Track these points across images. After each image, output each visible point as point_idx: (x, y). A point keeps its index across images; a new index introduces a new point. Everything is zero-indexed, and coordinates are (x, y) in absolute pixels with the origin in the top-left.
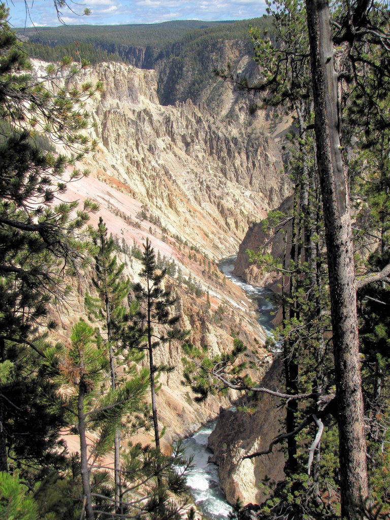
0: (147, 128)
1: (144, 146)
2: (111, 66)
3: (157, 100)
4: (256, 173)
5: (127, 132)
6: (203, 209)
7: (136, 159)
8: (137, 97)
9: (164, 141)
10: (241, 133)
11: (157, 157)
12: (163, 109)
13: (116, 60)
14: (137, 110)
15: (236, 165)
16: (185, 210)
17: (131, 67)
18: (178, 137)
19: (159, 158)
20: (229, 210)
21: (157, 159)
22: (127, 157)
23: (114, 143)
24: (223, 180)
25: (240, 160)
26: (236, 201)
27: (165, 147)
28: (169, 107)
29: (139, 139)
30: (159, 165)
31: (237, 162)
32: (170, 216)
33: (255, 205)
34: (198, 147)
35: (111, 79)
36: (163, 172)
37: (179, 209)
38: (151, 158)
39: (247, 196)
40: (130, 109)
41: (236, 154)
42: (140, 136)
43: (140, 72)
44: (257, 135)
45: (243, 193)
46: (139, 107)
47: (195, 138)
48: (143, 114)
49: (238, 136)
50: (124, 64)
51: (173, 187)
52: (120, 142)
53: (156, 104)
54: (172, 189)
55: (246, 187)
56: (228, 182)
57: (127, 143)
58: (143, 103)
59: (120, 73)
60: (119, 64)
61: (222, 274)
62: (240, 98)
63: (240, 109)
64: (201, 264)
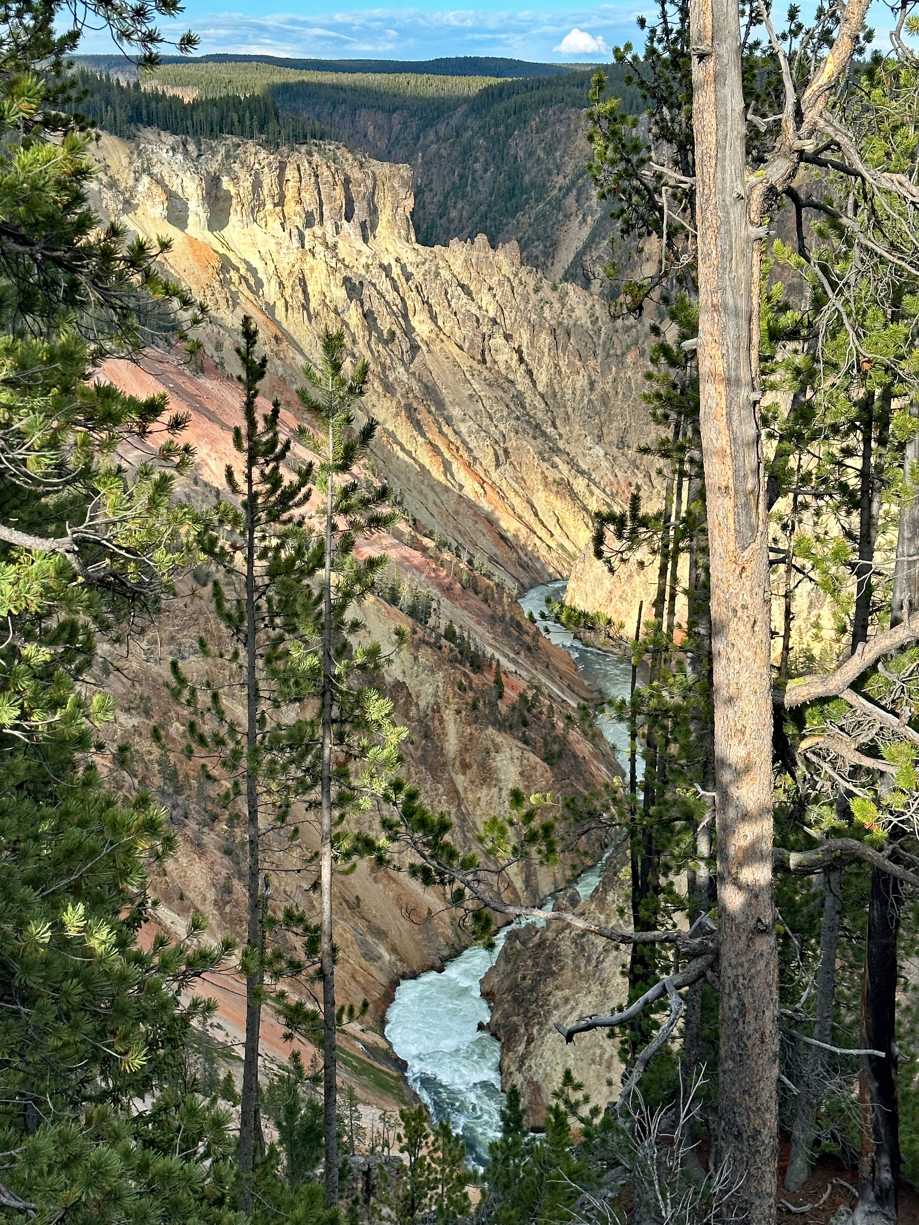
3: (411, 233)
28: (438, 249)
33: (615, 476)
36: (416, 393)
39: (598, 456)
41: (578, 363)
45: (590, 449)
53: (409, 241)
55: (595, 436)
61: (530, 623)
62: (593, 238)
63: (594, 263)
64: (486, 600)
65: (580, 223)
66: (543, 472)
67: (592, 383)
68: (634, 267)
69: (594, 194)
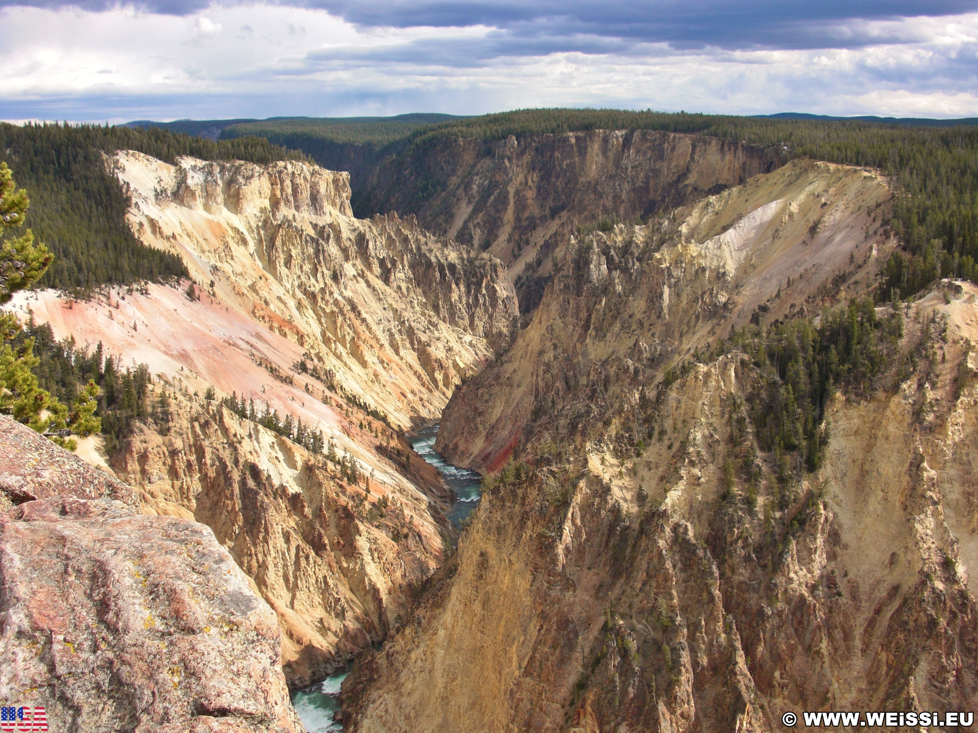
0: (332, 249)
1: (326, 271)
2: (289, 166)
3: (349, 212)
4: (479, 312)
5: (303, 253)
6: (402, 359)
7: (312, 289)
8: (321, 207)
9: (354, 265)
10: (462, 259)
11: (342, 287)
12: (357, 222)
13: (298, 159)
14: (321, 224)
15: (453, 300)
16: (375, 360)
17: (317, 167)
18: (375, 260)
19: (346, 288)
20: (438, 361)
21: (343, 289)
22: (300, 286)
23: (283, 267)
24: (435, 319)
25: (457, 293)
26: (450, 349)
27: (355, 273)
28: (367, 221)
29: (319, 262)
30: (344, 297)
31: (455, 296)
32: (353, 367)
33: (477, 354)
34: (401, 275)
35: (288, 183)
36: (349, 308)
37: (366, 358)
38: (334, 288)
40: (311, 223)
42: (321, 258)
43: (327, 175)
44: (483, 262)
46: (323, 221)
47: (398, 263)
48: (327, 229)
49: (457, 262)
50: (307, 163)
51: (362, 328)
52: (293, 266)
54: (359, 331)
55: (465, 330)
56: (441, 322)
57: (301, 267)
58: (331, 214)
59: (299, 175)
60: (300, 164)
61: (409, 449)
62: (475, 212)
63: (475, 226)
64: (377, 436)
65: (467, 204)
68: (498, 228)
69: (475, 187)
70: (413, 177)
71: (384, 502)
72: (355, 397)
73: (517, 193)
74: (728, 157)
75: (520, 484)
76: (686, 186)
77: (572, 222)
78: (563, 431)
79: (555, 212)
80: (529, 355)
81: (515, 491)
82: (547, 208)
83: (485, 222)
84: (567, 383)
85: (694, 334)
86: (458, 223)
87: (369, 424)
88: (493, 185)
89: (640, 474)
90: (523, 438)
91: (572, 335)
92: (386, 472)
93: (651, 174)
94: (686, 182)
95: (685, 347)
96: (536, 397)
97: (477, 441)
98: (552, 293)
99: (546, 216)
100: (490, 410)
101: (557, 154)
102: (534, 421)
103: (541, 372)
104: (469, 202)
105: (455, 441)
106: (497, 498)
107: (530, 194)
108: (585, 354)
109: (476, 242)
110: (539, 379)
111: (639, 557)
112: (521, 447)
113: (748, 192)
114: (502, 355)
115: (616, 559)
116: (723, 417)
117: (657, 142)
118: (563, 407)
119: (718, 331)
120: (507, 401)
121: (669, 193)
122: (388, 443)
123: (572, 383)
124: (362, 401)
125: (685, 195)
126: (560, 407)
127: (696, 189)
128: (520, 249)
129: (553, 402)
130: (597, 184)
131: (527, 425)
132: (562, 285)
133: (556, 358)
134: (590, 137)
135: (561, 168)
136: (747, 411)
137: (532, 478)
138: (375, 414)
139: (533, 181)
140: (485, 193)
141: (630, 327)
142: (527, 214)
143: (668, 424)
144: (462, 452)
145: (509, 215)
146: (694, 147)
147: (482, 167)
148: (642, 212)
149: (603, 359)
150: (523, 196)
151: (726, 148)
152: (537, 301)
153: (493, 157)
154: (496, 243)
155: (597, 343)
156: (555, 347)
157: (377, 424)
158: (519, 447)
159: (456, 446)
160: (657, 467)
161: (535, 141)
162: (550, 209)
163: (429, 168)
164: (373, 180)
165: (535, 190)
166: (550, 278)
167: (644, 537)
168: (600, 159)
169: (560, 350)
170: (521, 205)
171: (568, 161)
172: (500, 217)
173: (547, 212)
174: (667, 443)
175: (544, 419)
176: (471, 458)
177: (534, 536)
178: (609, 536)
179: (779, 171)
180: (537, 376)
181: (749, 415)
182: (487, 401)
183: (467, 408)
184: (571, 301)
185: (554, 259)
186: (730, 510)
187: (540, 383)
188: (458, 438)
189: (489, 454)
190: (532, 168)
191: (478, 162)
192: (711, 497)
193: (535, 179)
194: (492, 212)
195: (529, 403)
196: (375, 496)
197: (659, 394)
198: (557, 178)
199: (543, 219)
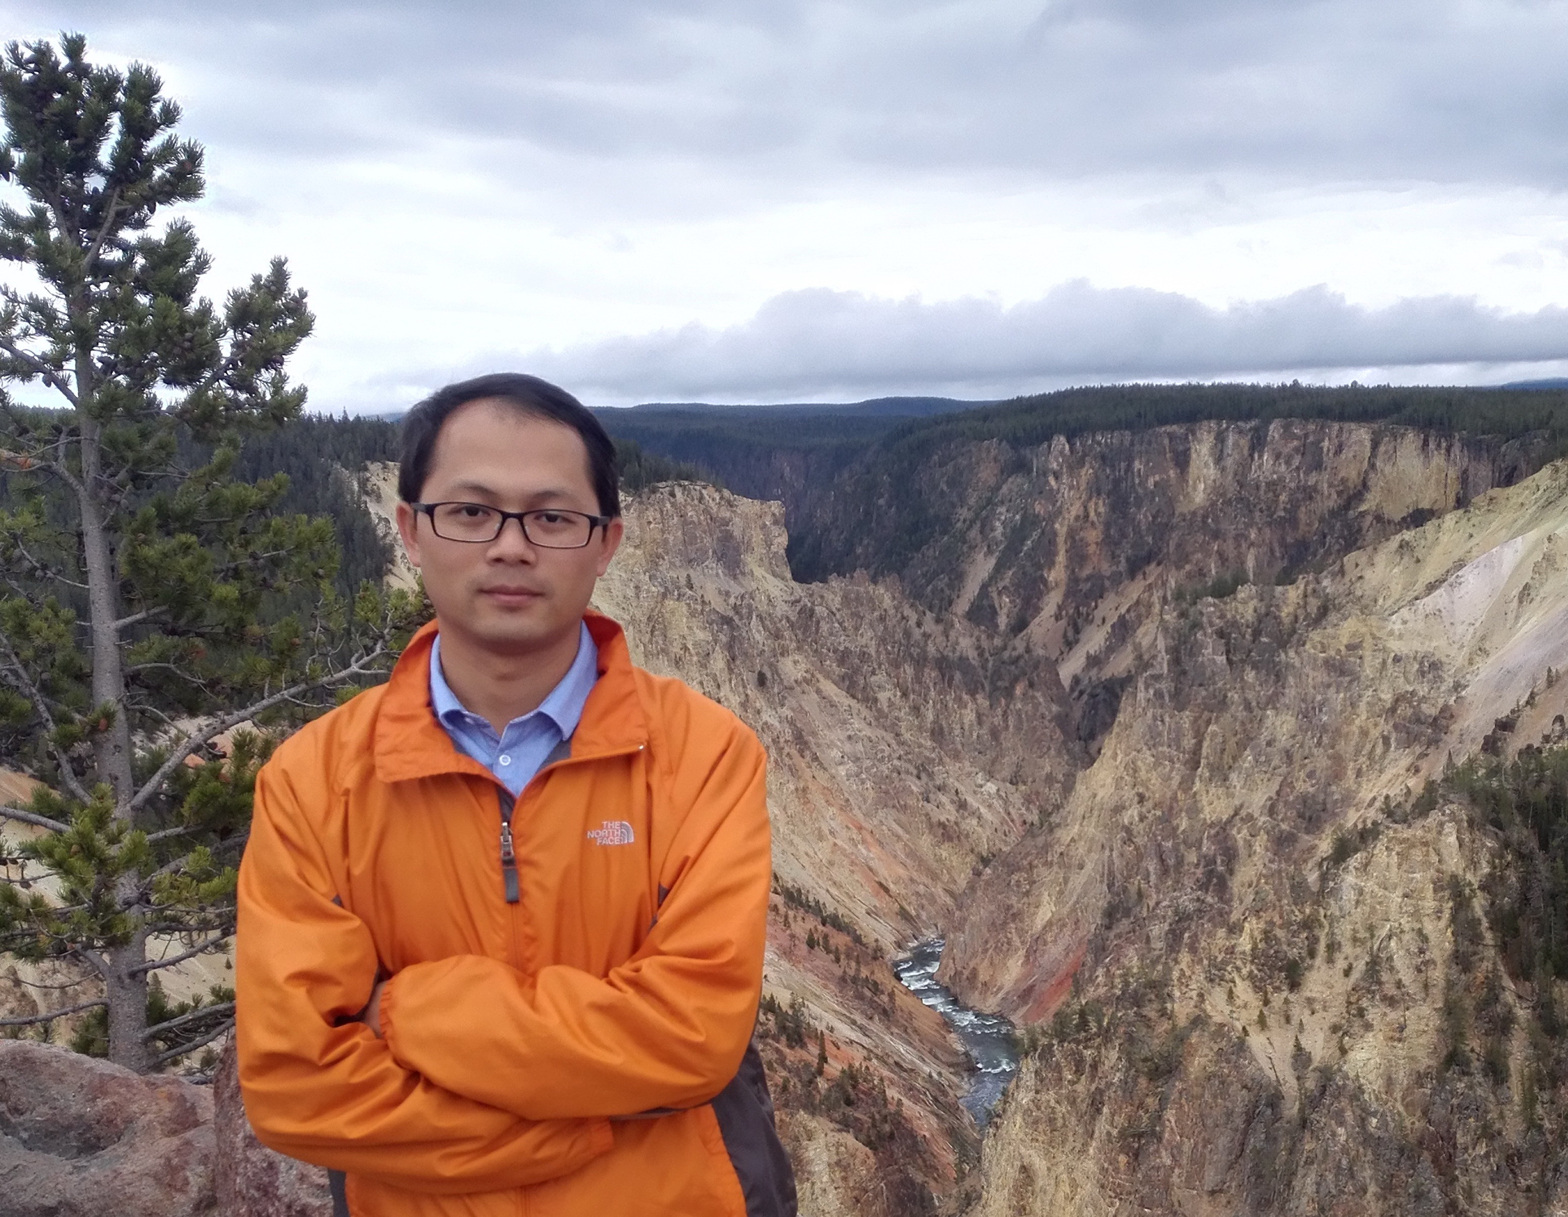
0: (758, 634)
1: (747, 672)
2: (678, 492)
3: (785, 571)
5: (706, 644)
6: (880, 824)
8: (738, 563)
9: (795, 662)
10: (980, 649)
12: (798, 589)
13: (694, 479)
14: (737, 592)
15: (966, 721)
16: (835, 826)
17: (727, 494)
18: (831, 654)
19: (781, 703)
20: (942, 826)
21: (776, 703)
24: (934, 754)
25: (975, 710)
26: (962, 805)
27: (798, 676)
28: (816, 586)
29: (735, 659)
30: (779, 719)
32: (796, 839)
33: (1009, 814)
36: (788, 735)
37: (819, 824)
38: (760, 703)
39: (989, 794)
40: (720, 591)
41: (966, 697)
42: (739, 651)
43: (747, 506)
44: (1015, 654)
45: (981, 786)
46: (742, 586)
48: (749, 600)
49: (972, 654)
50: (710, 488)
51: (809, 771)
52: (688, 666)
53: (783, 579)
54: (805, 774)
55: (987, 773)
56: (947, 760)
57: (704, 667)
58: (754, 576)
59: (698, 506)
60: (698, 487)
61: (894, 982)
62: (999, 569)
63: (1000, 593)
64: (838, 960)
65: (986, 555)
66: (927, 815)
67: (979, 716)
68: (1040, 595)
69: (998, 524)
70: (893, 509)
71: (851, 1075)
72: (799, 891)
73: (1072, 534)
74: (1438, 459)
75: (1088, 1040)
76: (1362, 515)
77: (1164, 584)
78: (1158, 945)
79: (1135, 568)
80: (1096, 813)
81: (1081, 1054)
82: (1123, 560)
83: (1018, 586)
84: (1162, 860)
85: (1381, 771)
86: (971, 589)
87: (826, 937)
88: (1030, 521)
89: (1295, 1021)
90: (1089, 959)
91: (1170, 778)
92: (854, 1022)
93: (1300, 496)
94: (1363, 508)
95: (1366, 794)
96: (1110, 886)
97: (1011, 963)
98: (1133, 706)
99: (1121, 573)
100: (1032, 909)
101: (1137, 465)
102: (1109, 928)
103: (1117, 844)
104: (990, 552)
105: (972, 965)
106: (1048, 1066)
107: (1093, 536)
108: (1194, 810)
109: (1003, 621)
110: (1115, 854)
111: (1301, 1172)
112: (1087, 976)
113: (1474, 520)
114: (1050, 814)
115: (1260, 1176)
116: (1439, 918)
117: (1311, 439)
118: (1158, 904)
119: (1424, 765)
120: (1061, 892)
121: (1332, 528)
122: (858, 970)
123: (1171, 862)
124: (811, 899)
125: (1360, 530)
126: (1152, 904)
127: (1379, 518)
128: (1077, 631)
129: (1140, 894)
130: (1205, 517)
131: (1095, 935)
132: (1151, 692)
133: (1142, 818)
134: (1194, 434)
135: (1146, 488)
136: (1482, 906)
137: (1107, 1030)
138: (835, 922)
139: (1098, 514)
140: (1017, 535)
141: (1268, 761)
142: (1087, 572)
143: (1344, 930)
144: (985, 984)
145: (1057, 574)
146: (1375, 445)
147: (1010, 490)
148: (1285, 563)
149: (1225, 818)
150: (1082, 540)
151: (1432, 446)
152: (1109, 720)
153: (1030, 471)
154: (1037, 620)
155: (1213, 790)
156: (1141, 799)
157: (839, 940)
158: (1082, 973)
159: (974, 973)
160: (1325, 1009)
161: (1099, 443)
162: (1128, 559)
163: (920, 492)
164: (824, 516)
165: (1101, 527)
166: (1128, 681)
167: (1307, 1135)
168: (1212, 472)
169: (1149, 804)
170: (1078, 556)
171: (1157, 478)
172: (1042, 576)
173: (1123, 566)
174: (1341, 964)
175: (1124, 925)
176: (1000, 995)
177: (1115, 1132)
178: (1245, 1133)
179: (1528, 481)
180: (1112, 850)
181: (1487, 914)
182: (1027, 894)
183: (993, 908)
184: (1167, 719)
185: (1137, 647)
186: (1461, 1086)
187: (1117, 861)
188: (978, 960)
189: (1031, 989)
190: (1095, 490)
191: (1005, 481)
192: (1426, 1062)
193: (1102, 509)
194: (1029, 569)
195: (1099, 899)
196: (834, 1068)
197: (1324, 878)
198: (1139, 507)
199: (1116, 580)
